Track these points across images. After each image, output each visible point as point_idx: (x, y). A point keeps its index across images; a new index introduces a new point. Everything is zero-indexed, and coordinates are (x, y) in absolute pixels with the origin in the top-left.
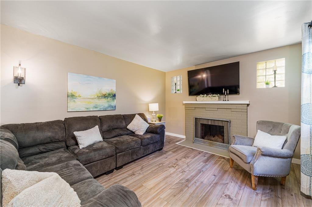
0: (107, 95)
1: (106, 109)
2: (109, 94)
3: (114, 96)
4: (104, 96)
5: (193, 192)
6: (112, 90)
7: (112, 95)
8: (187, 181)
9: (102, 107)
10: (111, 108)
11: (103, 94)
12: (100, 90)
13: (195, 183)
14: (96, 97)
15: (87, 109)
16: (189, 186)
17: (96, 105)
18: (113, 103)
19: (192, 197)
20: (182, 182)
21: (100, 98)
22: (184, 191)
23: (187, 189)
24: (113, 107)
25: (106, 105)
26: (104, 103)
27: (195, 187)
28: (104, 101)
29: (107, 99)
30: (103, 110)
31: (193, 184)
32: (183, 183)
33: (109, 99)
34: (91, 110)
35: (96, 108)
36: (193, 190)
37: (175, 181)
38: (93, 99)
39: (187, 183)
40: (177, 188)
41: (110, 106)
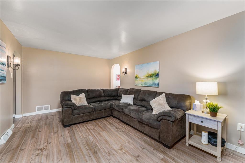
0: (152, 75)
1: (151, 85)
2: (153, 74)
3: (157, 75)
4: (150, 76)
5: (82, 151)
6: (155, 71)
7: (155, 75)
8: (95, 152)
9: (149, 84)
10: (154, 85)
11: (149, 75)
12: (148, 72)
13: (89, 156)
14: (146, 77)
15: (142, 85)
16: (89, 151)
17: (146, 82)
18: (157, 81)
19: (78, 149)
20: (96, 148)
21: (148, 77)
22: (86, 146)
23: (87, 148)
24: (156, 84)
25: (151, 83)
26: (150, 81)
27: (85, 154)
28: (150, 80)
29: (152, 78)
30: (149, 86)
31: (89, 154)
32: (94, 148)
33: (153, 78)
34: (144, 85)
35: (146, 84)
36: (83, 151)
37: (100, 145)
38: (144, 78)
39: (93, 151)
40: (92, 144)
41: (154, 84)
